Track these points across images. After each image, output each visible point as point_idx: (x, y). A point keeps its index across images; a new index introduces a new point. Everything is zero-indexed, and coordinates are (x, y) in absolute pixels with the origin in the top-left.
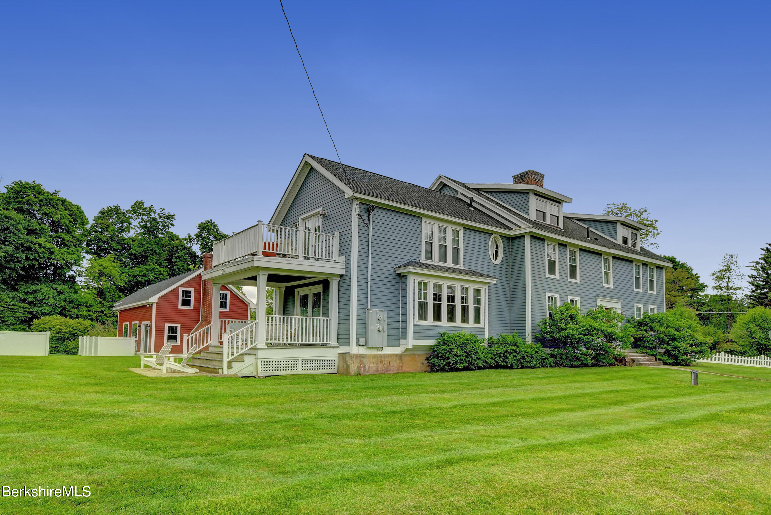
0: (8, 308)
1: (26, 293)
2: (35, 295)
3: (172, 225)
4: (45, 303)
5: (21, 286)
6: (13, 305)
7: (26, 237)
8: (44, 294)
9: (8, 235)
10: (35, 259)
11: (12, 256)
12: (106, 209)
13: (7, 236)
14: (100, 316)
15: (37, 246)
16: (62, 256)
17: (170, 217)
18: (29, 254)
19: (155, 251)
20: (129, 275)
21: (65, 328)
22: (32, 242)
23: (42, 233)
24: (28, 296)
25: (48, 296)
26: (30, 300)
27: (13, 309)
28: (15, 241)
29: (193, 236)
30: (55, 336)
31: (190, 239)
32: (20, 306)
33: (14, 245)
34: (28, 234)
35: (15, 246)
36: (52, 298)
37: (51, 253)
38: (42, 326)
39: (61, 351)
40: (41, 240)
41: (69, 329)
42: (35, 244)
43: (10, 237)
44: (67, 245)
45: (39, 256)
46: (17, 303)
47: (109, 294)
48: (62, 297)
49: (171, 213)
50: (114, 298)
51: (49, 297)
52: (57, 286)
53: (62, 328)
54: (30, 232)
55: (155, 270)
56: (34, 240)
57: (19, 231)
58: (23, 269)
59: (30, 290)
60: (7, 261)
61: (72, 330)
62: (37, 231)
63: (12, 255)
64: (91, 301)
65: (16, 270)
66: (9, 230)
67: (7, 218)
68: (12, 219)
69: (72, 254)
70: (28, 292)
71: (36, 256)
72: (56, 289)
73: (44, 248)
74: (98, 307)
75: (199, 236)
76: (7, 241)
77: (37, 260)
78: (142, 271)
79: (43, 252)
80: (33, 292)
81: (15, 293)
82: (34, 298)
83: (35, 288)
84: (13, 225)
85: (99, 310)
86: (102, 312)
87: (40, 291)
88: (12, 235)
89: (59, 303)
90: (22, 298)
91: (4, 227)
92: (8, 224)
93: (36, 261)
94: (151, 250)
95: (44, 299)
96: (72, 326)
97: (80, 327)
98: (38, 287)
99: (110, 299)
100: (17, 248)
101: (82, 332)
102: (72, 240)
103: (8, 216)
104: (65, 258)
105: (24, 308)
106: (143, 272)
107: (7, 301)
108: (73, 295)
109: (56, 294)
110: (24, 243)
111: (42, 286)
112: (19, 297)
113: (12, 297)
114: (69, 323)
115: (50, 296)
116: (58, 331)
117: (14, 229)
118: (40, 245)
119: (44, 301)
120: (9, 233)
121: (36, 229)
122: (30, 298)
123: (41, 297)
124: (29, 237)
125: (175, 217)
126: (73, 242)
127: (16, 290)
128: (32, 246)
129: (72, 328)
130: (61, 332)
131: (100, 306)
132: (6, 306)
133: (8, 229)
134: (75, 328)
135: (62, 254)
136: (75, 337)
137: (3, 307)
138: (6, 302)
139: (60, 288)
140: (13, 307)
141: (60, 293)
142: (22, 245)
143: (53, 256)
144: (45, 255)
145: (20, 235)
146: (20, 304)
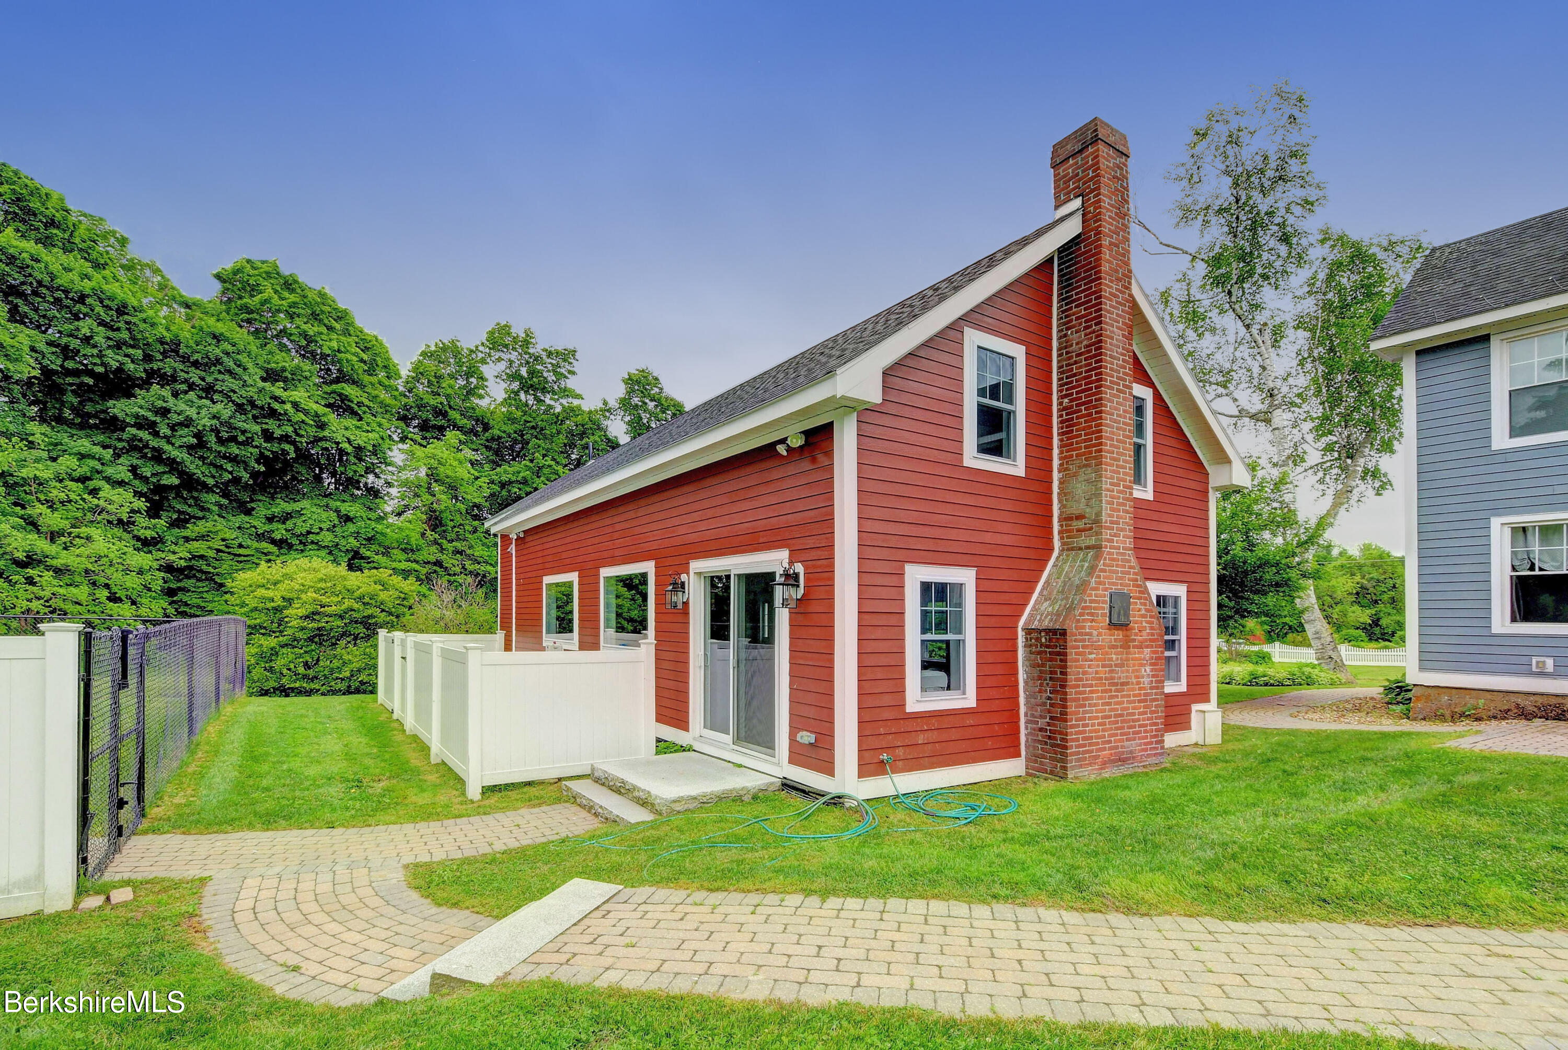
0: (229, 553)
1: (270, 520)
2: (289, 525)
3: (573, 373)
4: (312, 542)
5: (260, 504)
6: (240, 546)
7: (261, 384)
8: (311, 522)
9: (220, 377)
10: (285, 438)
11: (232, 427)
12: (433, 348)
13: (216, 380)
14: (435, 572)
15: (288, 406)
16: (348, 434)
17: (568, 355)
18: (271, 424)
19: (542, 429)
20: (492, 482)
21: (335, 599)
22: (276, 398)
23: (300, 381)
24: (275, 525)
25: (317, 525)
26: (277, 536)
27: (240, 555)
28: (235, 392)
29: (613, 403)
30: (303, 629)
31: (607, 410)
32: (257, 550)
33: (233, 402)
34: (264, 379)
35: (237, 405)
36: (328, 530)
37: (322, 426)
38: (261, 592)
39: (325, 677)
40: (298, 395)
41: (348, 603)
42: (283, 402)
43: (223, 381)
44: (356, 414)
45: (295, 431)
46: (249, 542)
47: (452, 524)
48: (351, 527)
49: (571, 347)
50: (461, 532)
51: (321, 529)
52: (338, 503)
53: (325, 600)
54: (272, 376)
55: (546, 471)
56: (279, 392)
57: (245, 369)
58: (261, 459)
59: (276, 510)
60: (221, 441)
61: (356, 606)
62: (287, 374)
63: (230, 424)
64: (415, 539)
65: (245, 462)
66: (221, 364)
67: (215, 337)
68: (227, 340)
69: (368, 431)
70: (274, 517)
71: (290, 429)
72: (337, 511)
73: (306, 412)
74: (430, 553)
75: (625, 404)
76: (216, 391)
77: (293, 443)
78: (519, 472)
79: (303, 422)
80: (286, 517)
81: (243, 518)
82: (286, 530)
83: (289, 507)
84: (227, 354)
85: (432, 559)
86: (439, 563)
87: (300, 513)
88: (227, 377)
89: (343, 542)
90: (260, 531)
91: (207, 357)
92: (218, 351)
93: (289, 443)
94: (533, 428)
95: (309, 533)
96: (357, 594)
97: (383, 596)
98: (296, 506)
99: (454, 536)
100: (240, 408)
101: (391, 614)
102: (367, 402)
103: (217, 332)
104: (352, 438)
105: (266, 554)
106: (522, 475)
107: (227, 536)
108: (373, 524)
109: (336, 522)
110: (256, 397)
111: (305, 503)
112: (255, 527)
113: (239, 528)
114: (348, 584)
115: (323, 526)
116: (310, 609)
117: (231, 364)
118: (295, 405)
119: (311, 537)
120: (220, 372)
121: (284, 370)
122: (279, 532)
123: (302, 528)
124: (267, 385)
125: (578, 356)
126: (369, 407)
127: (248, 512)
128: (276, 406)
129: (361, 598)
130: (318, 613)
131: (434, 549)
132: (223, 548)
133: (218, 361)
134: (367, 600)
135: (346, 429)
136: (370, 628)
137: (218, 551)
138: (223, 540)
139: (345, 508)
140: (241, 551)
141: (348, 519)
142: (252, 403)
143: (326, 433)
144: (309, 429)
145: (246, 378)
146: (255, 545)
